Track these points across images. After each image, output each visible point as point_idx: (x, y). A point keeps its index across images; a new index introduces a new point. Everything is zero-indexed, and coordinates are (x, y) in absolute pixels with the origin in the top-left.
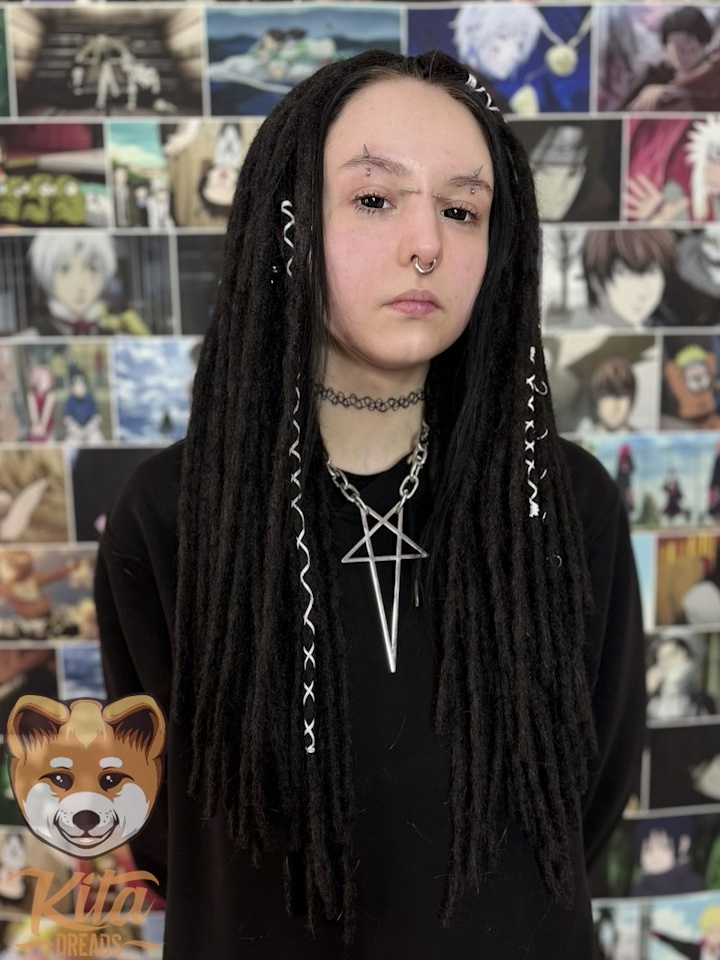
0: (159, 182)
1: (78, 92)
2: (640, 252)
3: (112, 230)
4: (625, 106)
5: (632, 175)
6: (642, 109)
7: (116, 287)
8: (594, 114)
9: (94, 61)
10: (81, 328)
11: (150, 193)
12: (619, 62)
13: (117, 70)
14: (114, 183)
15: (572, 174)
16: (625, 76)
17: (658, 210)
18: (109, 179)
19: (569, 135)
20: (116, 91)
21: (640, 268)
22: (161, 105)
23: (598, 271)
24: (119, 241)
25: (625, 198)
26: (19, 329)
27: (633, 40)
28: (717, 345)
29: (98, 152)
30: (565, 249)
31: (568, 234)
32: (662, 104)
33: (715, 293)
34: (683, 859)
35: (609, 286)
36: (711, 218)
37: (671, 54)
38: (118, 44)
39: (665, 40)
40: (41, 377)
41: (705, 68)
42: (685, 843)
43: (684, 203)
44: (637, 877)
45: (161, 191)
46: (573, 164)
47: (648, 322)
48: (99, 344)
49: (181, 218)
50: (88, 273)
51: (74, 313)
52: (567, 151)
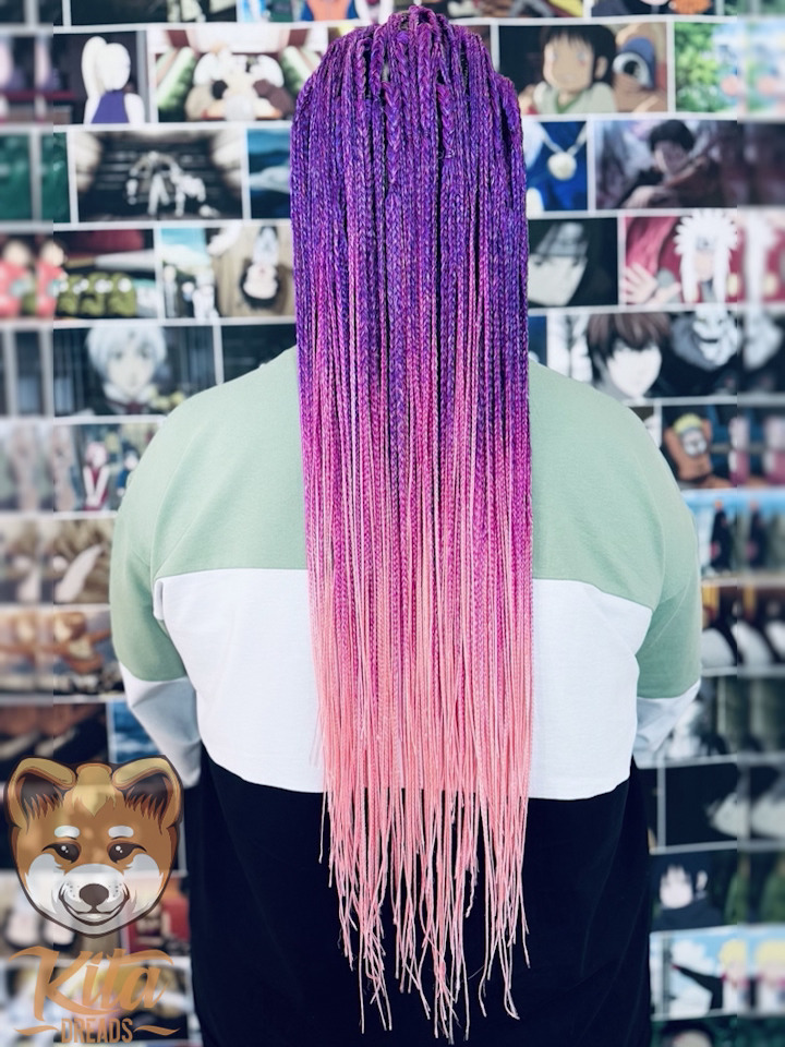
0: (205, 278)
1: (132, 201)
2: (638, 331)
3: (163, 321)
4: (620, 205)
5: (628, 263)
6: (636, 207)
7: (166, 372)
8: (592, 212)
9: (147, 174)
10: (134, 408)
11: (196, 288)
12: (613, 167)
13: (167, 181)
14: (164, 279)
15: (575, 264)
16: (619, 180)
17: (653, 295)
18: (158, 276)
19: (571, 231)
20: (166, 200)
21: (639, 346)
22: (206, 210)
23: (601, 348)
24: (168, 330)
25: (622, 284)
26: (76, 410)
27: (625, 148)
28: (712, 414)
29: (149, 252)
30: (571, 331)
31: (572, 317)
32: (653, 203)
33: (708, 366)
34: (702, 895)
35: (611, 363)
36: (700, 300)
37: (659, 160)
38: (168, 159)
39: (653, 148)
40: (97, 453)
41: (689, 171)
42: (702, 879)
43: (674, 288)
44: (657, 912)
45: (207, 285)
46: (576, 256)
47: (648, 394)
48: (151, 423)
49: (225, 311)
50: (140, 360)
51: (127, 395)
52: (569, 244)
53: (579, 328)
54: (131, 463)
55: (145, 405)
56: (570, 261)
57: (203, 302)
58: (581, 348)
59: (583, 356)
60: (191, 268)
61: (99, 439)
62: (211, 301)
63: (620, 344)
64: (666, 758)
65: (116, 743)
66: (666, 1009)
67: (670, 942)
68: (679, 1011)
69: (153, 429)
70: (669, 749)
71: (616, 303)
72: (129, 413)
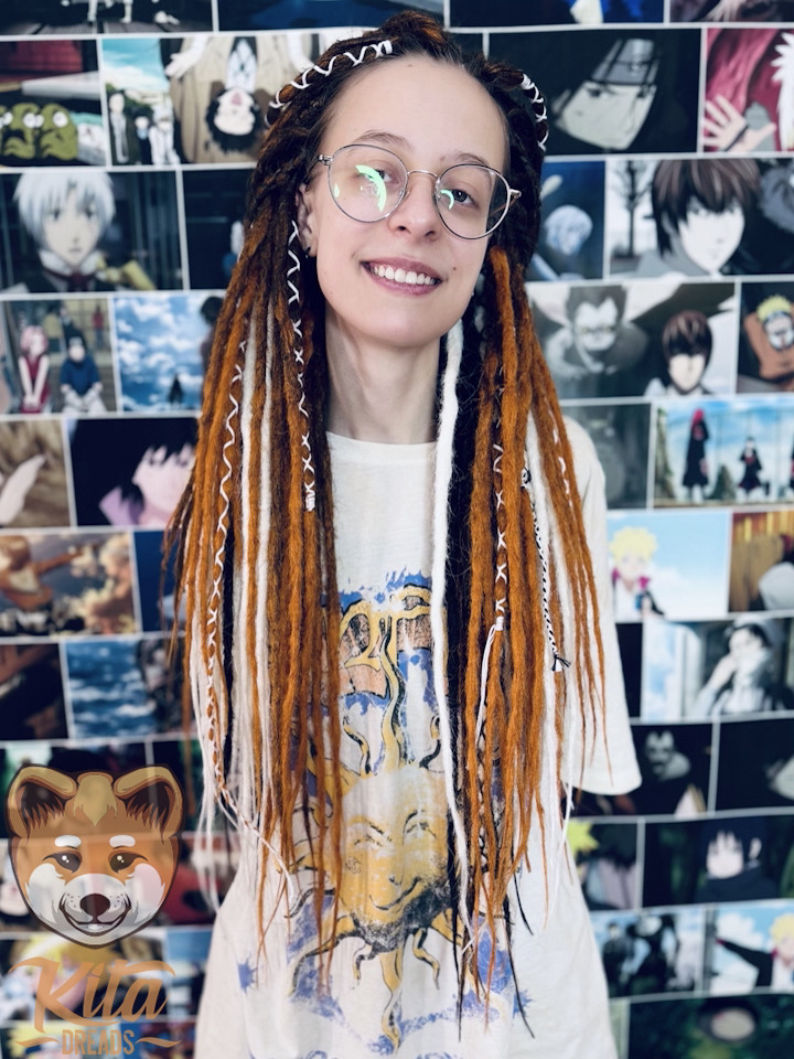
0: (163, 110)
1: (66, 3)
2: (718, 186)
4: (702, 15)
5: (709, 97)
6: (721, 19)
7: (115, 234)
10: (78, 282)
11: (152, 124)
14: (110, 110)
15: (641, 95)
17: (740, 137)
19: (639, 49)
20: (109, 2)
21: (717, 206)
22: (162, 17)
23: (670, 210)
25: (703, 123)
26: (5, 284)
29: (92, 75)
30: (633, 184)
31: (635, 166)
32: (745, 12)
34: (753, 864)
35: (682, 226)
40: (33, 339)
42: (756, 847)
43: (769, 128)
44: (702, 882)
45: (165, 120)
46: (644, 83)
47: (726, 269)
48: (98, 300)
49: (189, 154)
50: (83, 218)
51: (68, 265)
52: (636, 68)
53: (644, 180)
54: (77, 352)
55: (92, 276)
56: (635, 90)
57: (161, 141)
58: (645, 207)
59: (646, 217)
60: (144, 97)
62: (169, 140)
63: (695, 203)
64: (723, 713)
65: (72, 691)
66: (707, 986)
67: (715, 915)
68: (720, 988)
69: (103, 309)
70: (726, 702)
71: (694, 149)
72: (71, 289)
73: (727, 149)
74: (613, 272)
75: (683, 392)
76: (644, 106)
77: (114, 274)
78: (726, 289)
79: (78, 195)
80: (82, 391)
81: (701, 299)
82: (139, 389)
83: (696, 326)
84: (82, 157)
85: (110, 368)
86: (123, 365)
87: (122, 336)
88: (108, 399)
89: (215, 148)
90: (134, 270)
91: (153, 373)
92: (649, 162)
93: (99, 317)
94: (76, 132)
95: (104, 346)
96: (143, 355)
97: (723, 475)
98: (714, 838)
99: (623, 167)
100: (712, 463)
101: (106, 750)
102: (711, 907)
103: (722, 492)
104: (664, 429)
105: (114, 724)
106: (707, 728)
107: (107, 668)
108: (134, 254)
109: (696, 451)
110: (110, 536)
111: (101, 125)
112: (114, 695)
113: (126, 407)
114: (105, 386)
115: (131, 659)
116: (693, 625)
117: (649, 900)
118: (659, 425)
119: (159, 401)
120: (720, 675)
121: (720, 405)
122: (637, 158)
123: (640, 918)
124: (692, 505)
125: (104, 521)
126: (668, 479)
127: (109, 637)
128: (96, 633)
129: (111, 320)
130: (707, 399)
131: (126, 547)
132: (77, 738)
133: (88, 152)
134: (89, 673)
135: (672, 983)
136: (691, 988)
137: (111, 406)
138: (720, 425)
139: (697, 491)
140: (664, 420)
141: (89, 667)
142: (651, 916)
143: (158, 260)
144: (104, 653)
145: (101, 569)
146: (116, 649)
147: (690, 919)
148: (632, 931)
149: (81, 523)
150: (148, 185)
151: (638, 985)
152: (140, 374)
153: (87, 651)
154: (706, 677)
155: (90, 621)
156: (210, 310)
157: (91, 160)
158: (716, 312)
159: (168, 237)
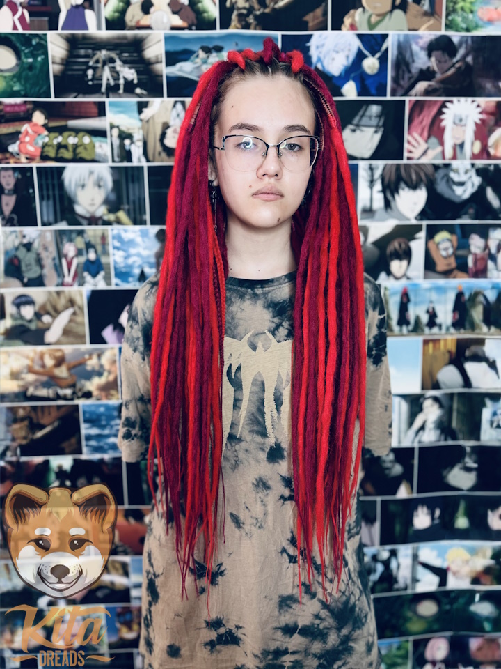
0: (138, 136)
1: (90, 83)
2: (414, 177)
4: (406, 94)
6: (416, 96)
7: (113, 197)
9: (100, 65)
10: (93, 220)
11: (132, 142)
12: (404, 67)
13: (113, 70)
14: (111, 136)
15: (376, 132)
16: (407, 76)
17: (425, 153)
19: (375, 109)
20: (112, 83)
21: (414, 187)
22: (138, 91)
23: (390, 188)
25: (406, 146)
26: (56, 222)
27: (412, 54)
28: (458, 231)
29: (103, 118)
30: (372, 175)
31: (373, 166)
32: (428, 92)
33: (457, 200)
34: (437, 522)
35: (396, 196)
36: (454, 157)
37: (433, 63)
38: (113, 55)
39: (429, 56)
40: (70, 249)
41: (452, 71)
42: (438, 512)
43: (439, 149)
44: (411, 532)
45: (139, 140)
46: (377, 126)
47: (419, 218)
48: (103, 230)
49: (151, 157)
50: (97, 189)
51: (88, 212)
52: (373, 119)
53: (378, 173)
54: (92, 256)
55: (100, 218)
56: (373, 130)
57: (137, 151)
58: (378, 186)
59: (379, 192)
60: (129, 129)
61: (71, 240)
62: (141, 150)
63: (402, 185)
64: (420, 442)
65: (85, 429)
66: (414, 588)
67: (417, 549)
68: (421, 588)
69: (106, 234)
70: (422, 436)
71: (401, 158)
72: (90, 224)
73: (419, 158)
74: (362, 219)
75: (397, 279)
76: (378, 137)
77: (112, 217)
78: (419, 228)
79: (95, 177)
80: (94, 275)
81: (407, 232)
82: (123, 275)
83: (403, 246)
84: (97, 158)
85: (109, 264)
86: (115, 263)
87: (115, 248)
88: (107, 279)
89: (164, 155)
90: (122, 215)
91: (131, 267)
92: (380, 164)
93: (104, 238)
94: (94, 146)
95: (106, 253)
96: (127, 257)
97: (418, 320)
98: (416, 508)
99: (367, 167)
100: (412, 313)
101: (102, 461)
102: (415, 545)
103: (417, 329)
104: (388, 297)
105: (106, 447)
106: (411, 450)
107: (103, 418)
108: (122, 207)
109: (403, 308)
110: (106, 349)
111: (107, 142)
112: (106, 432)
113: (116, 284)
114: (106, 274)
115: (115, 413)
116: (404, 397)
117: (383, 542)
118: (385, 295)
119: (134, 281)
120: (418, 422)
121: (416, 285)
122: (374, 162)
123: (379, 551)
124: (402, 335)
125: (103, 341)
126: (389, 322)
127: (105, 402)
128: (98, 399)
129: (110, 240)
130: (409, 282)
131: (115, 355)
132: (87, 454)
133: (100, 156)
134: (94, 420)
135: (396, 586)
136: (406, 589)
137: (108, 282)
138: (416, 295)
139: (405, 329)
140: (388, 293)
141: (94, 417)
142: (384, 550)
143: (134, 210)
144: (102, 410)
145: (101, 366)
146: (107, 407)
147: (405, 551)
148: (375, 558)
149: (92, 342)
150: (130, 173)
151: (378, 587)
152: (124, 267)
153: (93, 409)
154: (411, 423)
155: (95, 393)
156: (161, 236)
157: (101, 160)
158: (412, 238)
159: (140, 199)
